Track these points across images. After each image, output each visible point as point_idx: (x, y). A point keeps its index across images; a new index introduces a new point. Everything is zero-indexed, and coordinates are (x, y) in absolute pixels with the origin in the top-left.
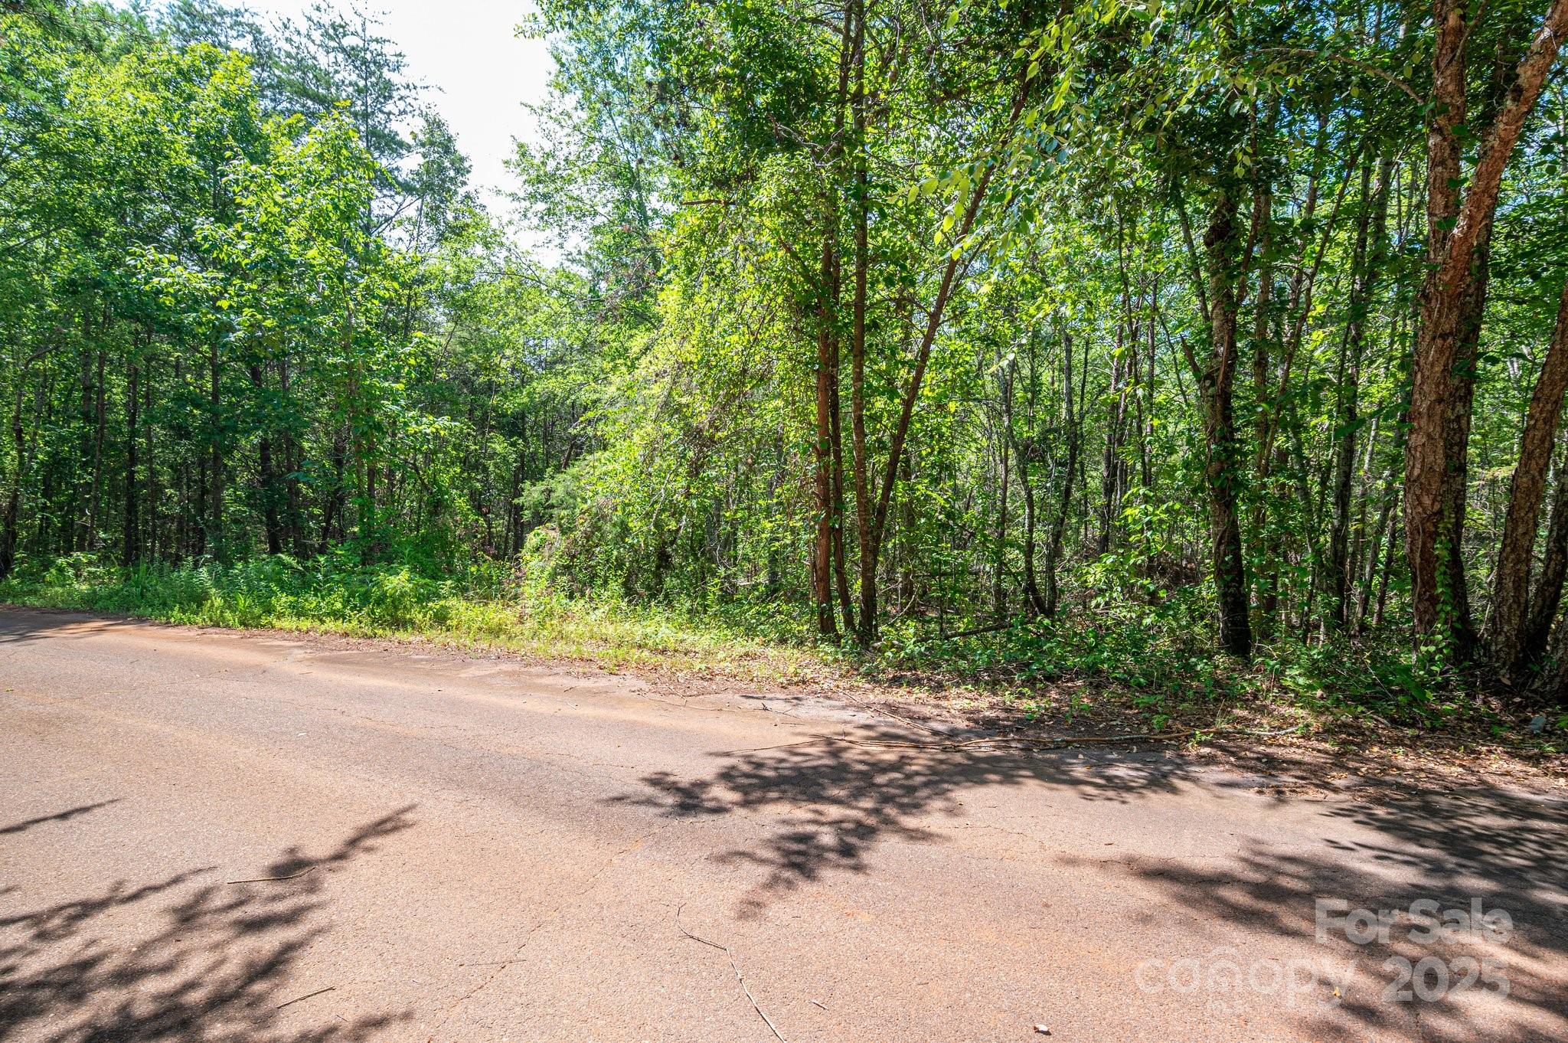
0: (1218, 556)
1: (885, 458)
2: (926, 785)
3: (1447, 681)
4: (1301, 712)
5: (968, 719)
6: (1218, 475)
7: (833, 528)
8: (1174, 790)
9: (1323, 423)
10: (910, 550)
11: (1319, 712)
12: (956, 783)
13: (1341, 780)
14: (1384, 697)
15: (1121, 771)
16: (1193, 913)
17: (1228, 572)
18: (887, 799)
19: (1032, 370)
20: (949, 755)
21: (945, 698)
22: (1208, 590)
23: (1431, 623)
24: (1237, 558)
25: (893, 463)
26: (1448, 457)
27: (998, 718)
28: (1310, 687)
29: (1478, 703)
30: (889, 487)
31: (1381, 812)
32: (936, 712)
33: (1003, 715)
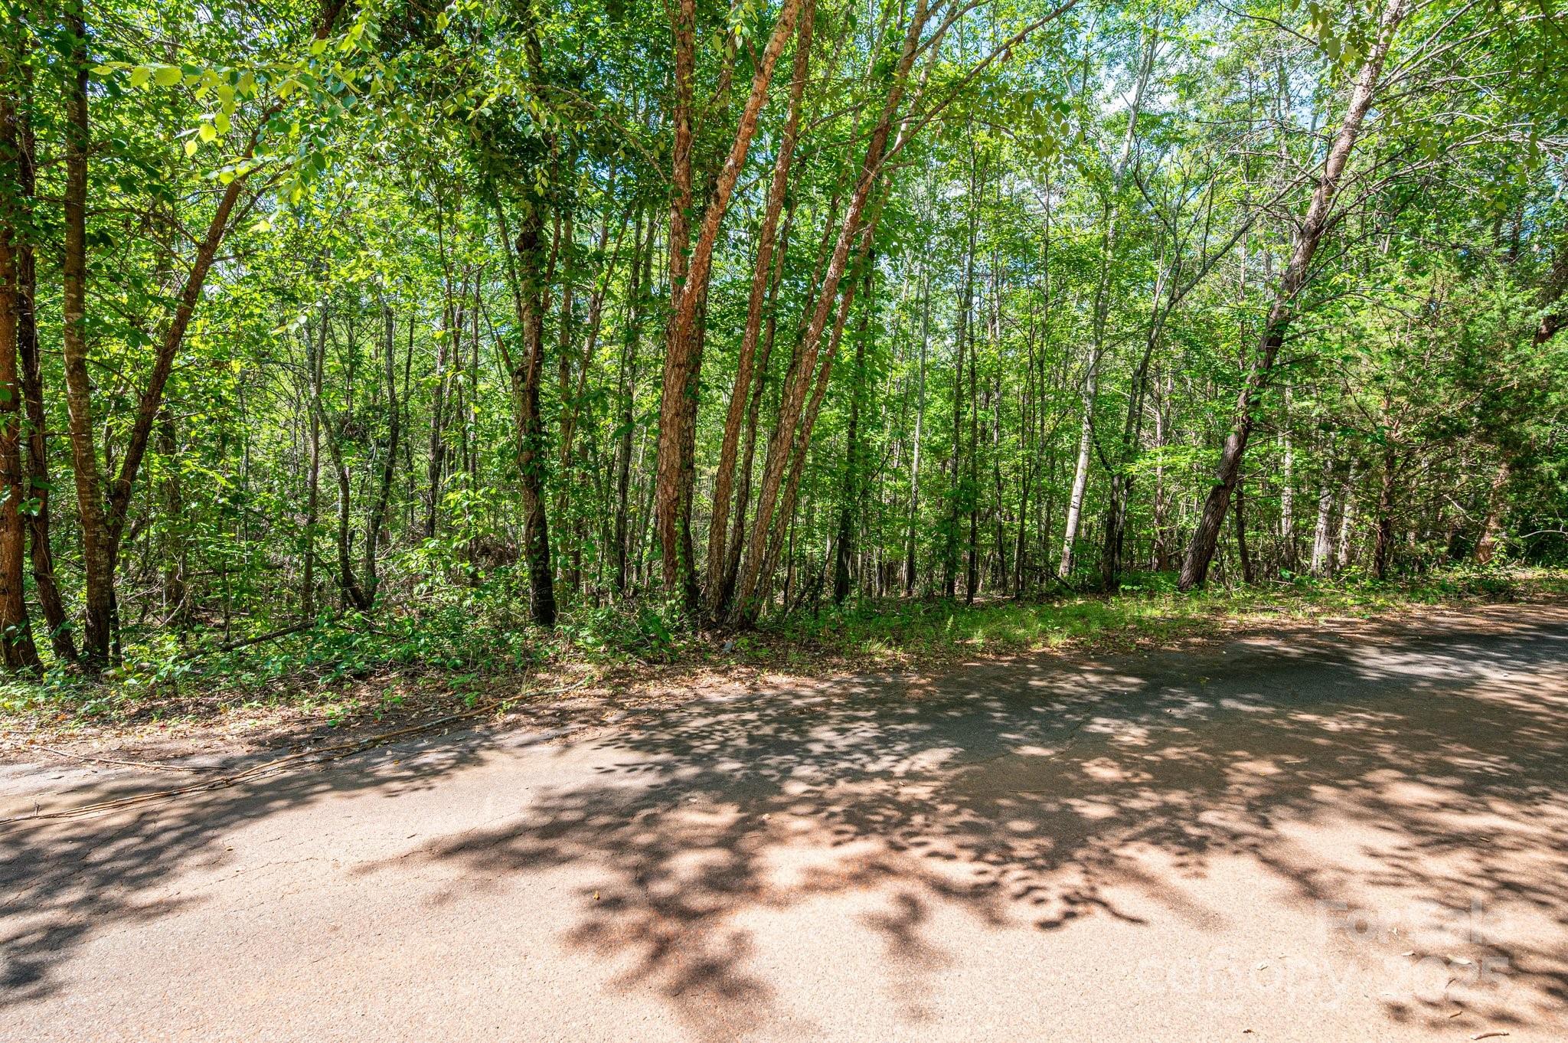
0: (528, 536)
1: (129, 421)
2: (177, 841)
3: (682, 624)
4: (587, 667)
5: (251, 743)
6: (528, 463)
7: (29, 517)
8: (480, 762)
9: (609, 424)
10: (176, 543)
11: (600, 663)
12: (224, 826)
13: (612, 716)
14: (643, 644)
15: (431, 757)
16: (487, 874)
17: (536, 551)
18: (107, 879)
19: (350, 338)
20: (219, 793)
21: (220, 723)
22: (522, 569)
23: (673, 582)
24: (544, 539)
25: (143, 428)
26: (683, 457)
27: (292, 733)
28: (595, 645)
29: (699, 638)
30: (133, 461)
31: (635, 736)
32: (202, 743)
33: (299, 728)
